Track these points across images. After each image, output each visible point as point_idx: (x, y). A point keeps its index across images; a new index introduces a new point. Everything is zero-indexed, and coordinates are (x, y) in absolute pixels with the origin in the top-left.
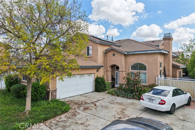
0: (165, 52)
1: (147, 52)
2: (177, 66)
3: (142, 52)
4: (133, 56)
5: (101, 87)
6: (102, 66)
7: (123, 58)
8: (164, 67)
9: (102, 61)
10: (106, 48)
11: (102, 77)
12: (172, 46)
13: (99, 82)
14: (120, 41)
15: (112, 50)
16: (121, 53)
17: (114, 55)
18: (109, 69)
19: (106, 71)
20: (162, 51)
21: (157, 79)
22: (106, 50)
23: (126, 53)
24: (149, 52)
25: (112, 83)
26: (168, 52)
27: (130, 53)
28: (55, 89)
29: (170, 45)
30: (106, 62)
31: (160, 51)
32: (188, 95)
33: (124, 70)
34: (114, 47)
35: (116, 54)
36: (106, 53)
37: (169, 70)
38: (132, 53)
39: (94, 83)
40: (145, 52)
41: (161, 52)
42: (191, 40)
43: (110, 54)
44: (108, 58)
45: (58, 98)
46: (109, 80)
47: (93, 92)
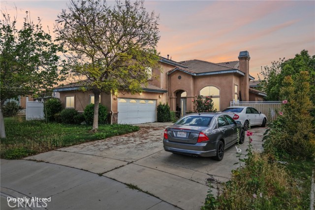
0: (240, 73)
1: (220, 73)
2: (256, 92)
3: (214, 73)
4: (204, 79)
5: (165, 115)
6: (166, 92)
7: (191, 81)
8: (240, 92)
9: (165, 86)
10: (170, 69)
11: (166, 104)
12: (248, 67)
13: (162, 110)
14: (184, 62)
15: (178, 71)
16: (188, 75)
17: (180, 78)
18: (174, 96)
19: (170, 98)
20: (237, 71)
21: (231, 104)
22: (169, 72)
23: (195, 75)
24: (222, 72)
25: (177, 113)
26: (245, 73)
27: (199, 75)
28: (116, 112)
29: (246, 66)
30: (170, 87)
31: (235, 71)
32: (263, 116)
33: (192, 96)
34: (180, 68)
35: (183, 76)
36: (169, 75)
37: (245, 95)
38: (203, 74)
39: (157, 112)
40: (217, 73)
41: (236, 73)
42: (273, 62)
43: (175, 77)
44: (173, 82)
45: (119, 122)
46: (174, 109)
47: (155, 122)
